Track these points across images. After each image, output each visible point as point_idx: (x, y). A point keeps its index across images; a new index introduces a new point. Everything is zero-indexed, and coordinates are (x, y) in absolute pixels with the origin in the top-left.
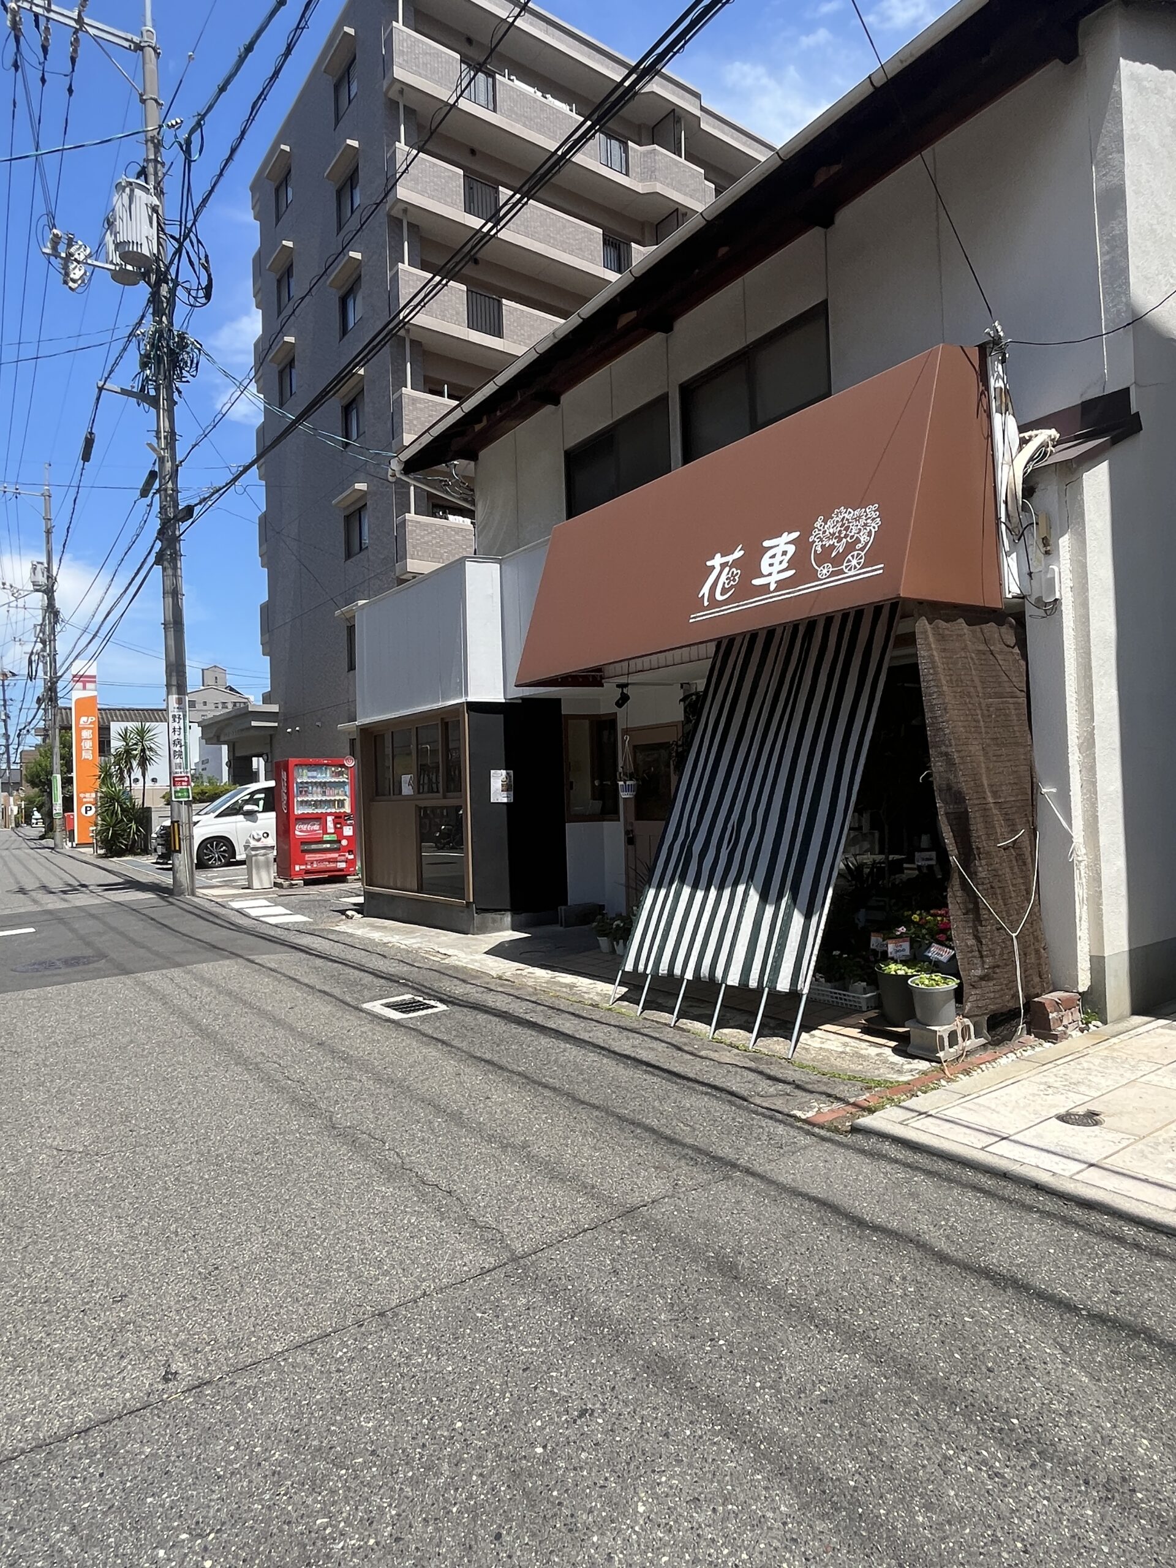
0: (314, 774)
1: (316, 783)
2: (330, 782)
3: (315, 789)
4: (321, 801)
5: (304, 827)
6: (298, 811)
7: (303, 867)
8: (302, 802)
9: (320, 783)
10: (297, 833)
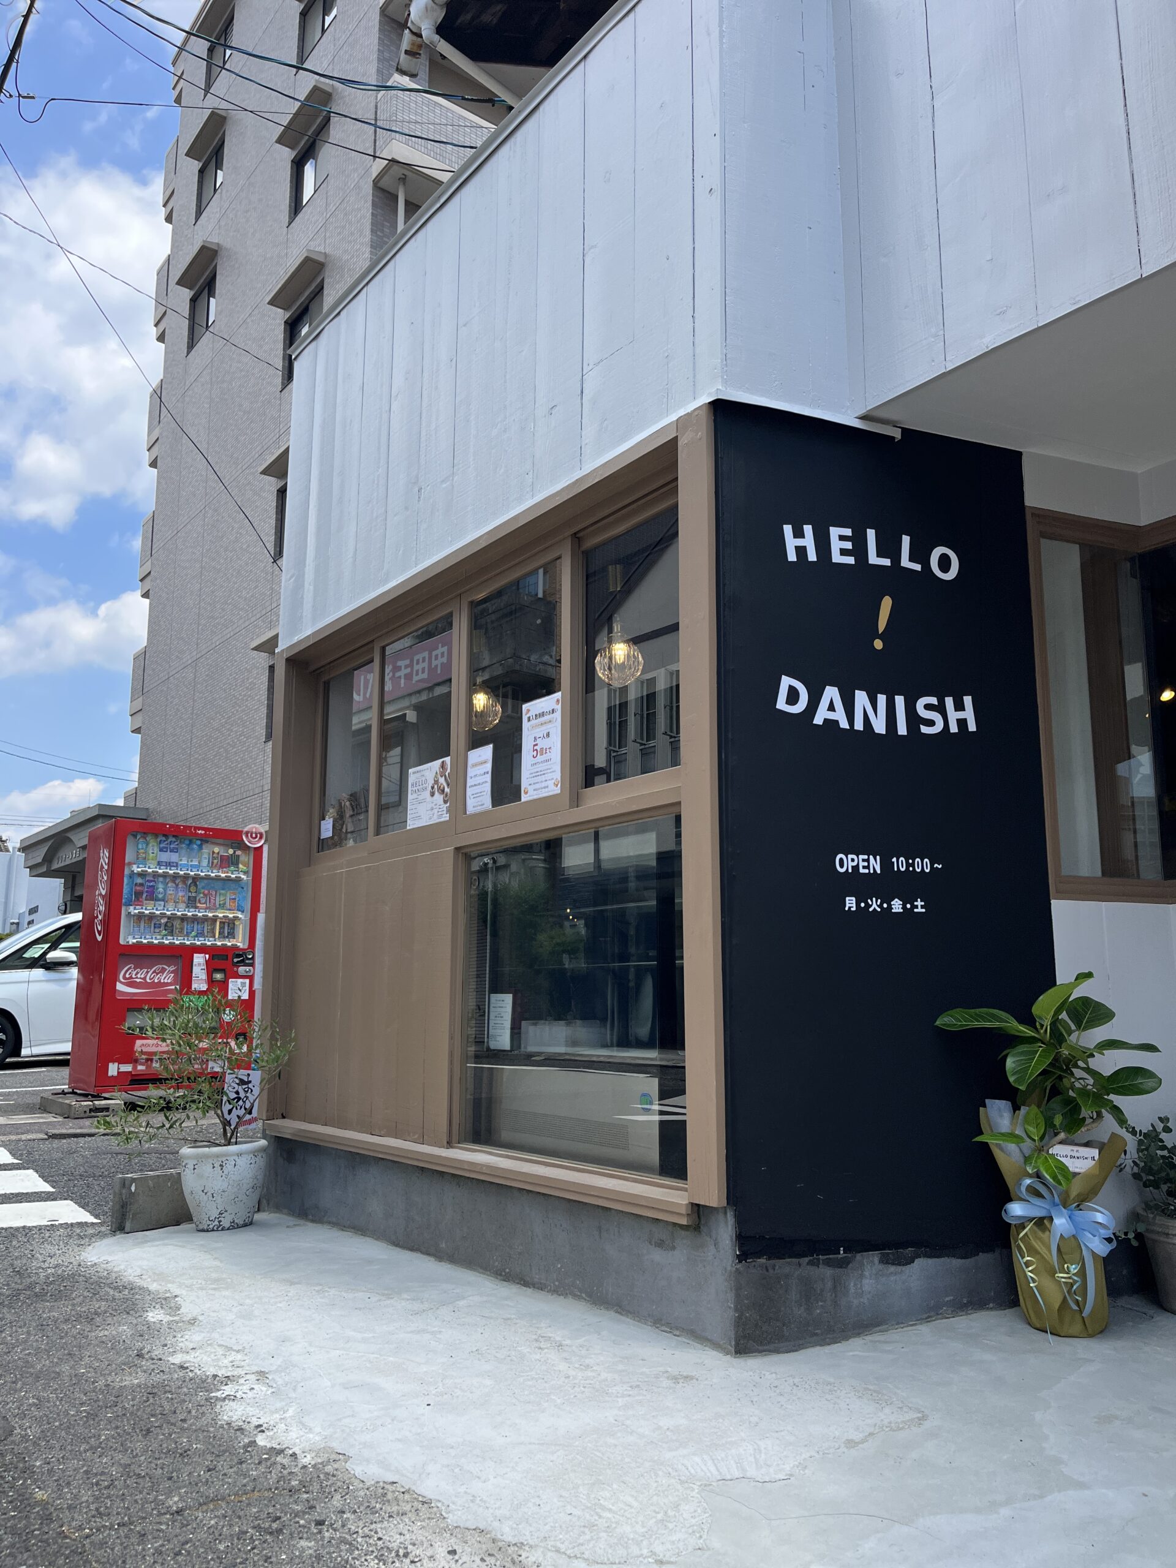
0: (174, 857)
1: (175, 877)
2: (208, 877)
3: (170, 892)
4: (183, 918)
5: (139, 975)
6: (128, 937)
7: (127, 1068)
8: (140, 917)
9: (186, 877)
10: (120, 987)
